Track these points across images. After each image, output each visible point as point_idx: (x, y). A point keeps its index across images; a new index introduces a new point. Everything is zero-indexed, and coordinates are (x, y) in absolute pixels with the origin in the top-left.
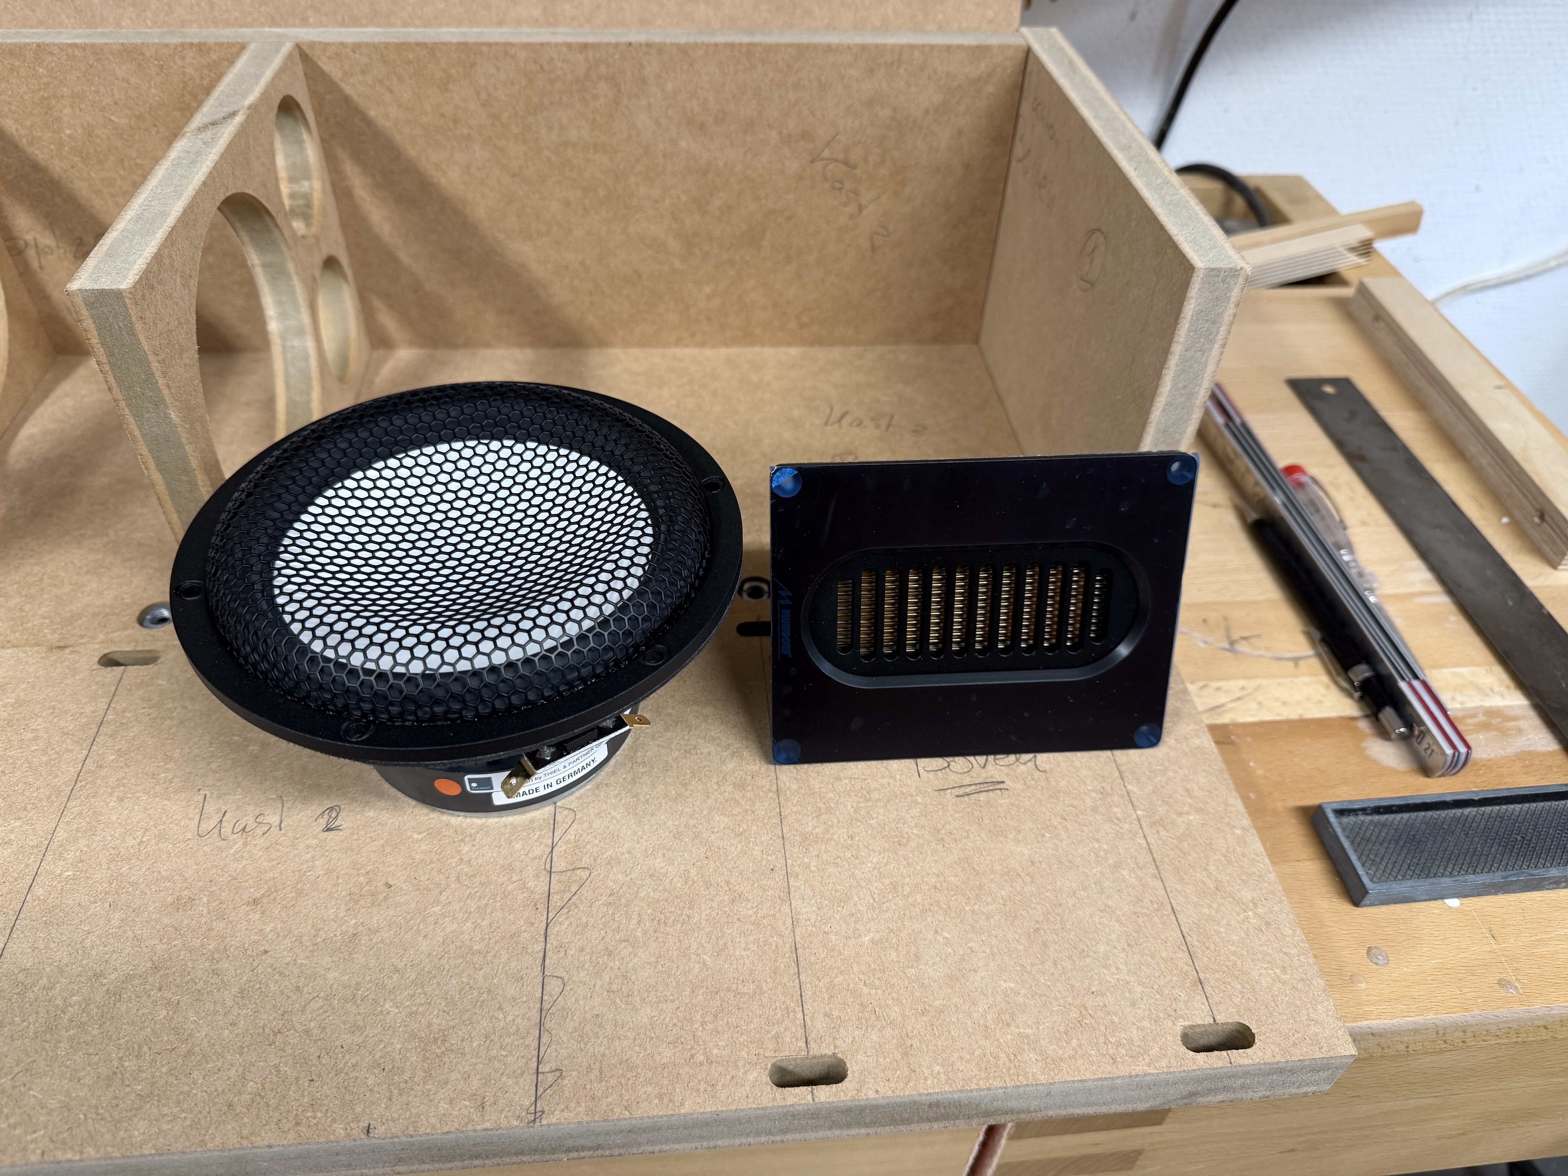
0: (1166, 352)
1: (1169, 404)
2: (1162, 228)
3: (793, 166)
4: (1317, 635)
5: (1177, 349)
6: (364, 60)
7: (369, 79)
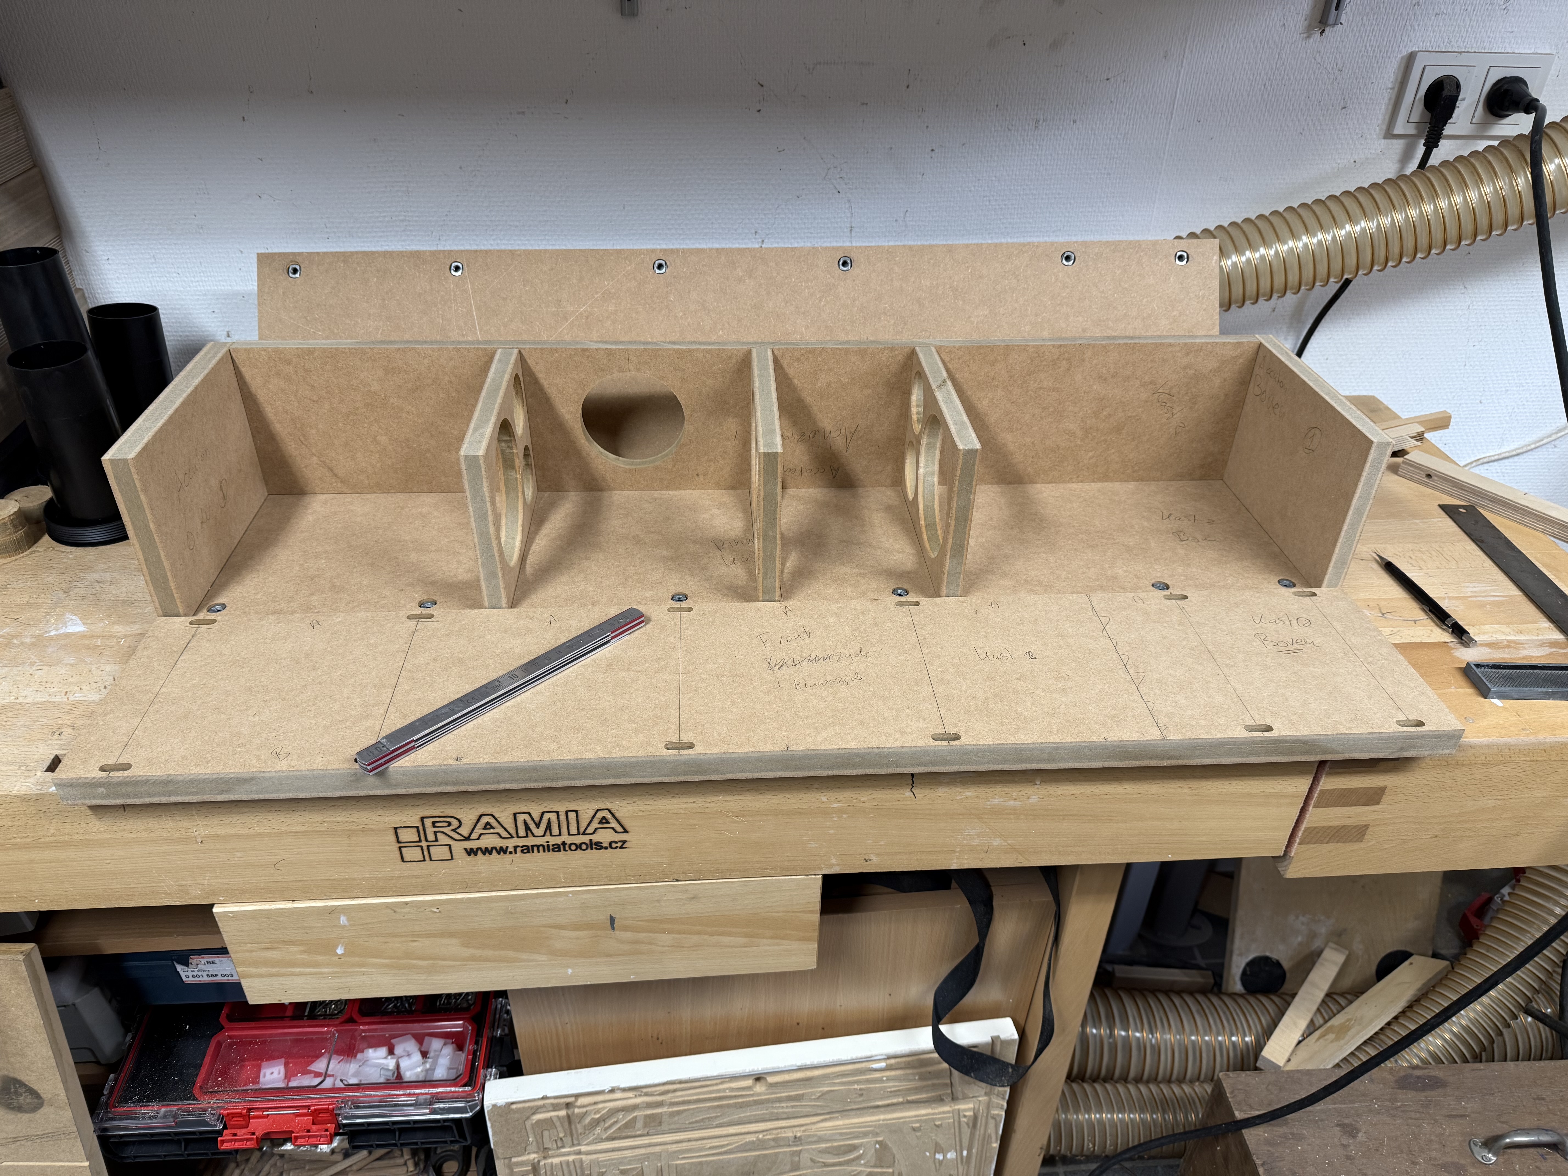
0: (1360, 475)
1: (1360, 497)
2: (1354, 427)
3: (1144, 396)
4: (1427, 609)
5: (1365, 474)
6: (961, 353)
7: (961, 361)
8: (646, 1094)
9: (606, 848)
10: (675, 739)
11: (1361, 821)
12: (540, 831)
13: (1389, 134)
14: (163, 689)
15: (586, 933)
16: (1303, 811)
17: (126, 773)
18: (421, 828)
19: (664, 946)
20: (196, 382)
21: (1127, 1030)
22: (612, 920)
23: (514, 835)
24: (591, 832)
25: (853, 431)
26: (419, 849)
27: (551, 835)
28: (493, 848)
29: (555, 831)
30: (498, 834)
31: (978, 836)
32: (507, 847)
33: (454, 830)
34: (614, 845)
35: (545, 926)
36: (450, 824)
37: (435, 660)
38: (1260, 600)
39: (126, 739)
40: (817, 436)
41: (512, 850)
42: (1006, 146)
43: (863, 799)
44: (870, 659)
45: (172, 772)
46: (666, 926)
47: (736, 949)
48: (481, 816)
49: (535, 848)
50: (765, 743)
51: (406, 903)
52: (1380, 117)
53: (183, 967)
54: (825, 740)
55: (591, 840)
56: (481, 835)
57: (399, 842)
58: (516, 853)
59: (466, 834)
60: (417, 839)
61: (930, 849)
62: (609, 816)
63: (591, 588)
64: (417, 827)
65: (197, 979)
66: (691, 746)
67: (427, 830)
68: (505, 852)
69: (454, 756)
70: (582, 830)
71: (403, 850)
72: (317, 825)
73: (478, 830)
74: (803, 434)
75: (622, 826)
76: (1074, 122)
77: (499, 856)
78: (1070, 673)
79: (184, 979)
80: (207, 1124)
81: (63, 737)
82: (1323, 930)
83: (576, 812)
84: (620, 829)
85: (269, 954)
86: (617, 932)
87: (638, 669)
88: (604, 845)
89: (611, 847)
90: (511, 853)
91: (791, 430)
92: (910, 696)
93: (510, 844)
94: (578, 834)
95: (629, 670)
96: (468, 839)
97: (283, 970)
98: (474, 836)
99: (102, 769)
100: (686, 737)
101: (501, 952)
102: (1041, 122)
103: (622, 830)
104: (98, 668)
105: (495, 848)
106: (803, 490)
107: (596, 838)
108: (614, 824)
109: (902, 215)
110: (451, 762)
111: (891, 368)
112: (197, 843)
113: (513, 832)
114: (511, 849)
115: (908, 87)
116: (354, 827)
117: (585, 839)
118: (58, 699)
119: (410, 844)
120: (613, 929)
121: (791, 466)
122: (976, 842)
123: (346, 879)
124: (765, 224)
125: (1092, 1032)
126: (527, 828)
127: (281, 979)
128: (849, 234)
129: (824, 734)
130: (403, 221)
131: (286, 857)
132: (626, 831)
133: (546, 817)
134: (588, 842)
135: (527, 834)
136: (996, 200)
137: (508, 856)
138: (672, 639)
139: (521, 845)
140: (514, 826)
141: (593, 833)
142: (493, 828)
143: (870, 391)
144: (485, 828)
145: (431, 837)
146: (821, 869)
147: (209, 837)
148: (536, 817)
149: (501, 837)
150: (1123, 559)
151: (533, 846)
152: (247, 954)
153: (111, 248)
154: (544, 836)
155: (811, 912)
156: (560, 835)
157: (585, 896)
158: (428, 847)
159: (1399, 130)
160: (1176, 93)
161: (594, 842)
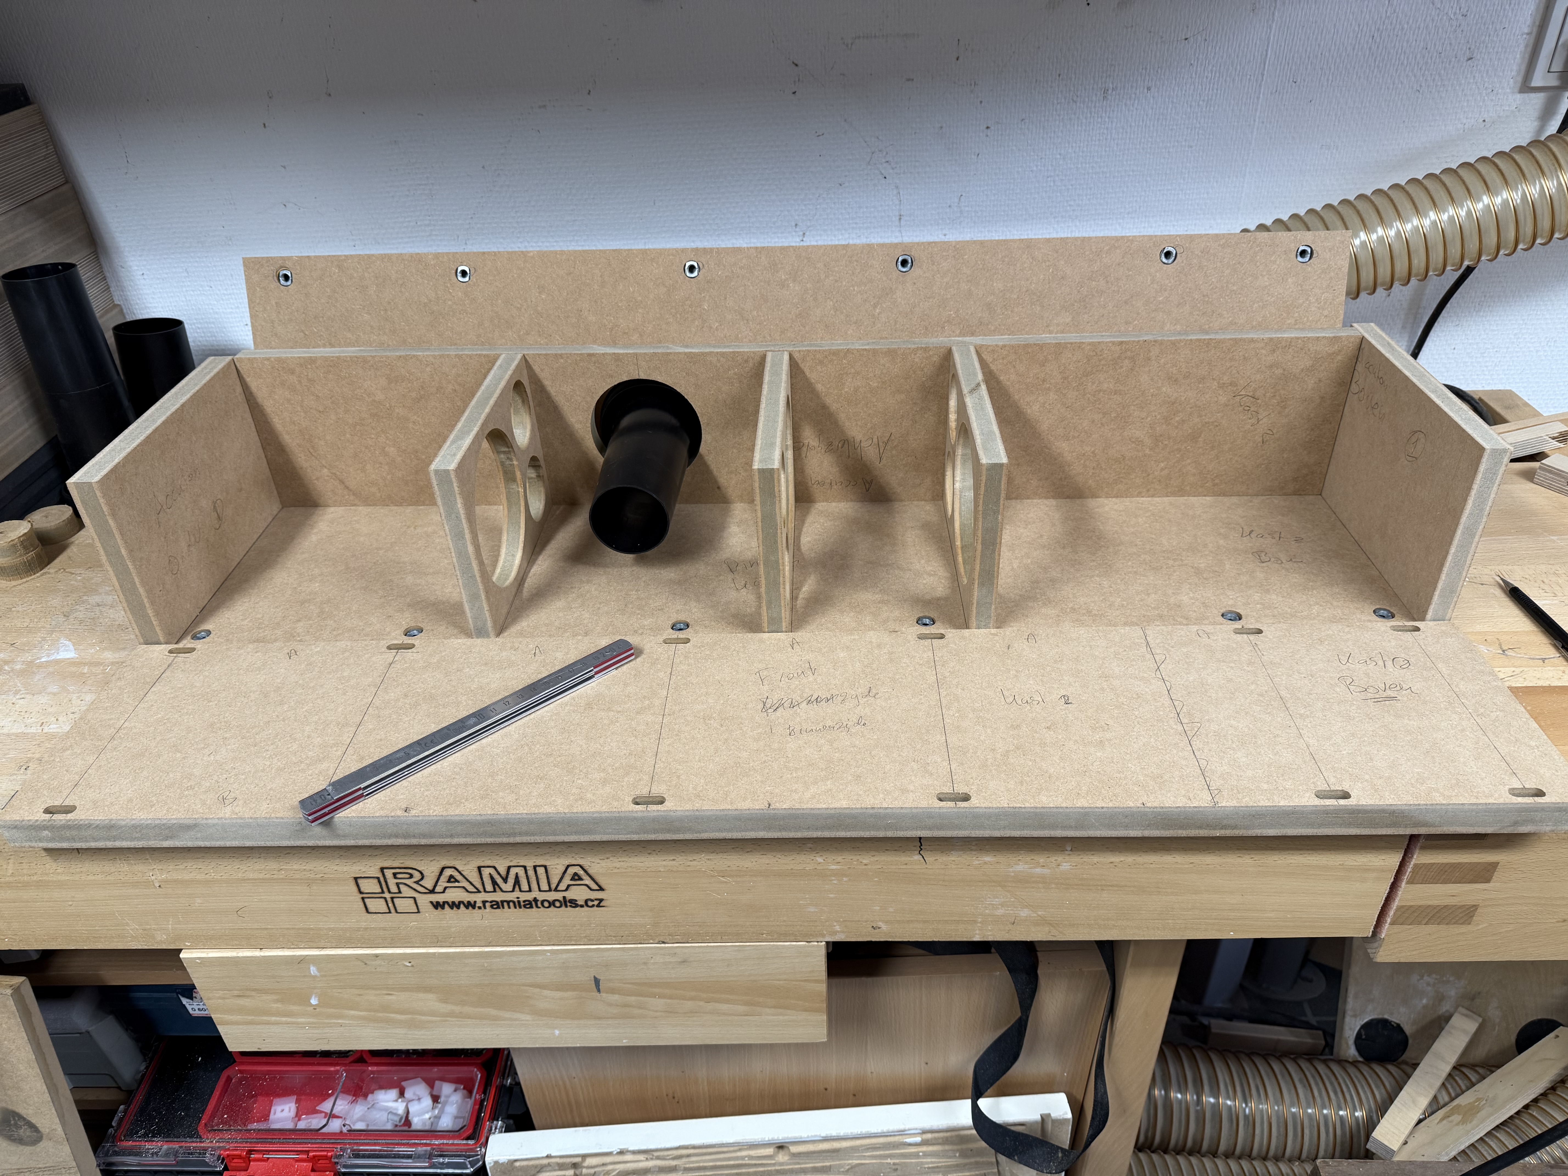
0: (1469, 488)
1: (1471, 513)
2: (1464, 431)
3: (1223, 399)
4: (1559, 645)
5: (1475, 487)
6: (1005, 353)
7: (1005, 361)
8: (658, 1158)
9: (582, 906)
10: (645, 792)
11: (1469, 900)
12: (509, 886)
13: (1526, 87)
14: (126, 724)
15: (569, 994)
16: (1394, 887)
17: (69, 816)
18: (382, 879)
19: (656, 1011)
20: (184, 399)
21: (1216, 1097)
22: (597, 981)
23: (482, 890)
24: (564, 888)
25: (886, 440)
26: (382, 901)
27: (521, 891)
28: (460, 902)
29: (525, 887)
30: (464, 887)
31: (1002, 905)
32: (475, 902)
33: (417, 882)
34: (590, 903)
35: (524, 985)
36: (411, 876)
37: (406, 696)
38: (1349, 636)
39: (77, 778)
40: (846, 446)
41: (481, 905)
42: (1070, 119)
43: (865, 861)
44: (878, 701)
45: (114, 816)
46: (657, 990)
47: (736, 1018)
48: (443, 869)
49: (505, 904)
50: (745, 799)
51: (377, 956)
52: (1515, 68)
53: (188, 1000)
54: (813, 797)
55: (564, 898)
56: (445, 888)
57: (361, 893)
58: (485, 908)
59: (430, 887)
60: (380, 890)
61: (946, 919)
62: (581, 872)
63: (587, 615)
64: (378, 878)
65: (202, 1012)
66: (662, 802)
67: (388, 881)
68: (474, 907)
69: (404, 806)
70: (553, 886)
71: (366, 900)
72: (275, 872)
73: (442, 884)
74: (831, 444)
75: (597, 883)
76: (1149, 89)
77: (467, 911)
78: (1110, 722)
79: (191, 1012)
80: (207, 1164)
81: (28, 772)
82: (1453, 993)
83: (545, 867)
84: (595, 887)
85: (242, 1002)
86: (604, 995)
87: (619, 709)
88: (579, 903)
89: (587, 906)
90: (480, 908)
91: (817, 439)
92: (918, 747)
93: (479, 898)
94: (550, 890)
95: (609, 709)
96: (432, 891)
97: (258, 1019)
98: (438, 889)
99: (47, 811)
100: (658, 790)
101: (482, 1010)
102: (1110, 91)
103: (597, 888)
104: (78, 697)
105: (463, 902)
106: (834, 504)
107: (569, 895)
108: (588, 881)
109: (956, 200)
110: (400, 813)
111: (926, 370)
112: (155, 887)
113: (480, 888)
114: (479, 904)
115: (957, 59)
116: (312, 876)
117: (559, 896)
118: (33, 730)
119: (373, 896)
120: (599, 991)
121: (819, 478)
122: (1000, 912)
123: (312, 929)
124: (806, 215)
125: (1177, 1097)
126: (494, 883)
127: (259, 1027)
128: (897, 223)
129: (813, 790)
130: (428, 225)
131: (246, 904)
132: (601, 889)
133: (513, 871)
134: (561, 899)
135: (494, 888)
136: (1062, 180)
137: (476, 910)
138: (661, 674)
139: (489, 899)
140: (479, 880)
141: (567, 890)
142: (457, 881)
143: (903, 396)
144: (449, 881)
145: (394, 889)
146: (823, 936)
147: (166, 881)
148: (503, 871)
149: (467, 891)
150: (1190, 584)
151: (502, 902)
152: (220, 1001)
153: (145, 263)
154: (513, 891)
155: (816, 981)
156: (530, 890)
157: (565, 956)
158: (392, 898)
159: (1538, 80)
160: (1267, 51)
161: (568, 899)
